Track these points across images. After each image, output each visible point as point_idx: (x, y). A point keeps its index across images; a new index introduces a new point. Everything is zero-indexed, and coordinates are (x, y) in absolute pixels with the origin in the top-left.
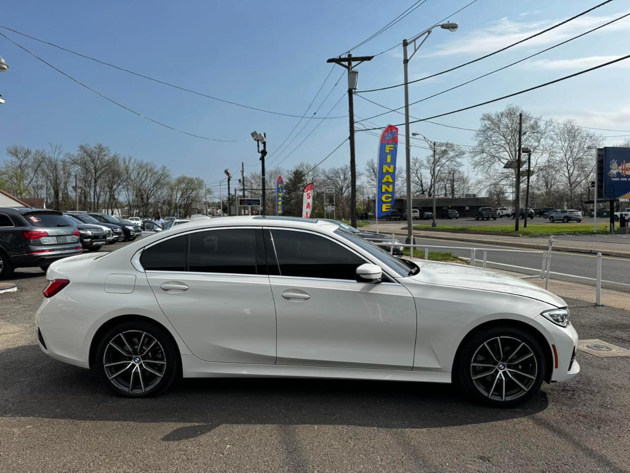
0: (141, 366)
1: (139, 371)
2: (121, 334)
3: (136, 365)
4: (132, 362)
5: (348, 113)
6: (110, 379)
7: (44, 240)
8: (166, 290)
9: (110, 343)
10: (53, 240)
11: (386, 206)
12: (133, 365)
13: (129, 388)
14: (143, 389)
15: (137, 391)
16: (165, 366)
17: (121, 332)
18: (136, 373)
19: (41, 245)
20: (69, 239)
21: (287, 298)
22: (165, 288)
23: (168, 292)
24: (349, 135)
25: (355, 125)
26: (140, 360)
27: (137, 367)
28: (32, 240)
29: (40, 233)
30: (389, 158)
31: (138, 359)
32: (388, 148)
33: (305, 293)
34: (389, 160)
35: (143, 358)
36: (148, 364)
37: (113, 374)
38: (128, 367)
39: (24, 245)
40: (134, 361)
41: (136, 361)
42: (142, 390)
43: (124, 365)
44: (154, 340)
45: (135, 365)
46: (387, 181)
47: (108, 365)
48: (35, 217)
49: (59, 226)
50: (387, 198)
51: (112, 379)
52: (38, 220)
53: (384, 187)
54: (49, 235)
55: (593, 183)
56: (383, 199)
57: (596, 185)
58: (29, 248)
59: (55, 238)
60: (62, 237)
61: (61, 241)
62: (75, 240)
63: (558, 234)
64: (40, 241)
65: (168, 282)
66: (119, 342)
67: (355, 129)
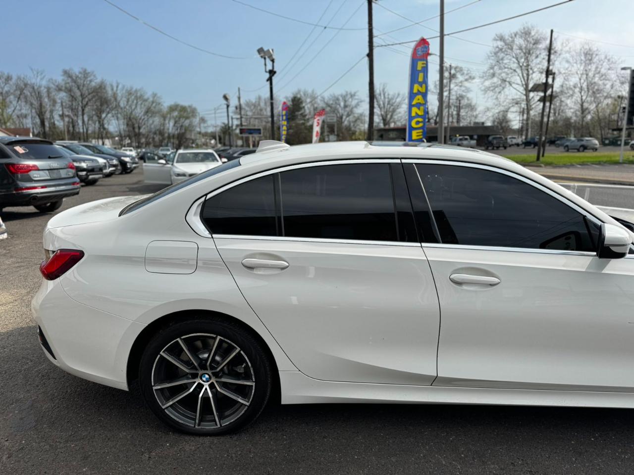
0: (212, 386)
1: (210, 395)
2: (178, 339)
3: (205, 385)
4: (198, 381)
5: (367, 26)
6: (163, 407)
7: (34, 175)
8: (250, 268)
9: (161, 353)
10: (45, 175)
11: (418, 133)
12: (200, 386)
13: (195, 420)
14: (218, 424)
15: (208, 427)
16: (254, 388)
17: (180, 337)
18: (206, 399)
19: (31, 180)
20: (63, 173)
21: (458, 283)
22: (250, 266)
23: (255, 272)
24: (367, 51)
25: (375, 40)
26: (210, 378)
27: (206, 389)
28: (19, 175)
29: (28, 166)
30: (421, 76)
31: (207, 376)
32: (420, 65)
33: (492, 275)
34: (421, 79)
35: (216, 375)
36: (225, 385)
37: (167, 400)
38: (191, 390)
39: (11, 181)
40: (201, 379)
41: (204, 379)
42: (216, 425)
43: (185, 387)
44: (234, 348)
45: (203, 386)
46: (417, 103)
47: (159, 387)
48: (21, 147)
49: (50, 158)
50: (418, 123)
51: (167, 408)
52: (24, 150)
53: (414, 110)
54: (40, 168)
55: (624, 108)
56: (413, 124)
57: (627, 110)
58: (17, 184)
59: (47, 172)
60: (56, 171)
61: (55, 176)
62: (71, 174)
63: (583, 164)
64: (28, 175)
65: (253, 255)
66: (176, 351)
67: (375, 44)
